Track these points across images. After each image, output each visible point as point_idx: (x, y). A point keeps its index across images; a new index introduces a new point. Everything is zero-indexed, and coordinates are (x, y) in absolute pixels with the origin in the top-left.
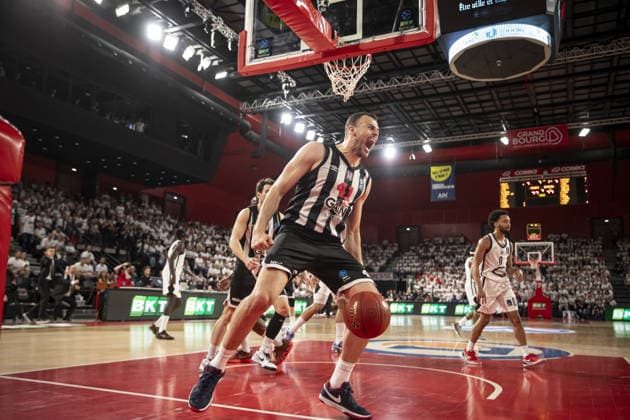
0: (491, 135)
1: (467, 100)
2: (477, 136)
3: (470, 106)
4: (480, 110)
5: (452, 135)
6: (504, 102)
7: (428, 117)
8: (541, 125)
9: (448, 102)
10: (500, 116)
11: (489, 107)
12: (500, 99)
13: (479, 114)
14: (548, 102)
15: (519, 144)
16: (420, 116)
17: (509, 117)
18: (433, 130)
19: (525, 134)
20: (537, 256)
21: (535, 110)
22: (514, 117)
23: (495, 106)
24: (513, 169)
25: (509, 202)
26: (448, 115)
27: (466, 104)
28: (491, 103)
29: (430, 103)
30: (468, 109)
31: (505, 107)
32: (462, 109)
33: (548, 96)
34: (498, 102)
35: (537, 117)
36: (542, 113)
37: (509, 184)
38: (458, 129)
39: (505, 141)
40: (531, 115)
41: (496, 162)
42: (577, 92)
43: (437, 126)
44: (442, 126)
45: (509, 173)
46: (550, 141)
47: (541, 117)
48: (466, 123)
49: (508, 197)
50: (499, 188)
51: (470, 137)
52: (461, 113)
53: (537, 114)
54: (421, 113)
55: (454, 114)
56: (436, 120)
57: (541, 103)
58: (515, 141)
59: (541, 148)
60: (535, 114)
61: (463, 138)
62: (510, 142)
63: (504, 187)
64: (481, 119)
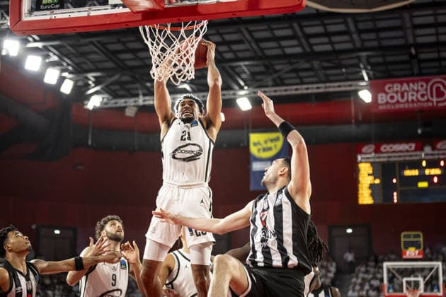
0: (344, 87)
1: (309, 30)
2: (322, 88)
3: (313, 41)
4: (328, 48)
5: (283, 84)
6: (365, 36)
7: (248, 54)
8: (420, 74)
9: (279, 33)
10: (359, 58)
11: (342, 43)
12: (360, 32)
13: (326, 53)
14: (432, 39)
15: (387, 103)
16: (234, 52)
17: (373, 60)
18: (253, 74)
19: (397, 87)
20: (417, 284)
21: (413, 51)
22: (380, 60)
23: (352, 41)
24: (379, 141)
25: (372, 195)
26: (278, 52)
27: (308, 37)
28: (346, 38)
29: (250, 32)
30: (311, 45)
31: (368, 44)
32: (300, 45)
33: (432, 31)
34: (355, 36)
35: (414, 61)
36: (422, 56)
37: (372, 164)
38: (293, 75)
39: (366, 96)
40: (406, 58)
41: (352, 129)
43: (261, 69)
44: (269, 70)
45: (373, 147)
46: (435, 99)
47: (420, 61)
48: (307, 65)
49: (372, 186)
50: (355, 171)
51: (313, 89)
52: (298, 50)
53: (415, 57)
54: (235, 47)
55: (288, 51)
56: (260, 58)
57: (420, 40)
58: (382, 98)
59: (422, 110)
60: (412, 56)
61: (302, 90)
62: (375, 98)
63: (365, 169)
64: (328, 61)
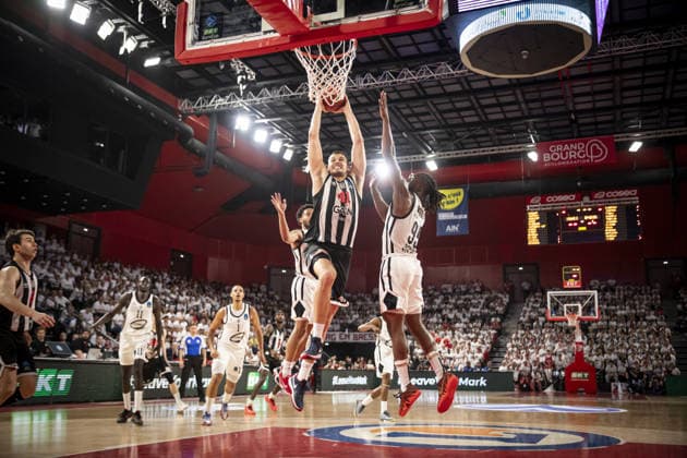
0: (515, 149)
1: (484, 102)
2: (496, 150)
3: (487, 111)
4: (501, 116)
5: (464, 148)
6: (532, 105)
7: (434, 124)
8: (580, 136)
9: (458, 105)
10: (526, 124)
11: (512, 112)
12: (527, 102)
13: (497, 121)
14: (590, 106)
15: (551, 161)
16: (422, 122)
17: (539, 126)
18: (438, 140)
19: (559, 147)
20: (576, 309)
21: (573, 117)
22: (544, 125)
23: (520, 110)
24: (545, 194)
25: (538, 237)
26: (459, 121)
27: (483, 107)
28: (515, 107)
29: (435, 105)
30: (486, 114)
31: (535, 112)
32: (477, 115)
33: (590, 98)
34: (523, 106)
35: (574, 125)
36: (581, 121)
37: (540, 212)
38: (472, 140)
39: (533, 156)
40: (567, 122)
41: (523, 184)
42: (627, 94)
43: (445, 136)
44: (451, 137)
45: (539, 198)
46: (592, 157)
47: (580, 125)
48: (483, 132)
49: (538, 230)
50: (525, 219)
51: (488, 151)
52: (476, 119)
53: (575, 121)
54: (422, 118)
55: (467, 120)
56: (443, 127)
57: (579, 107)
58: (547, 157)
59: (581, 167)
60: (572, 121)
61: (480, 152)
62: (541, 157)
63: (533, 217)
64: (501, 128)
